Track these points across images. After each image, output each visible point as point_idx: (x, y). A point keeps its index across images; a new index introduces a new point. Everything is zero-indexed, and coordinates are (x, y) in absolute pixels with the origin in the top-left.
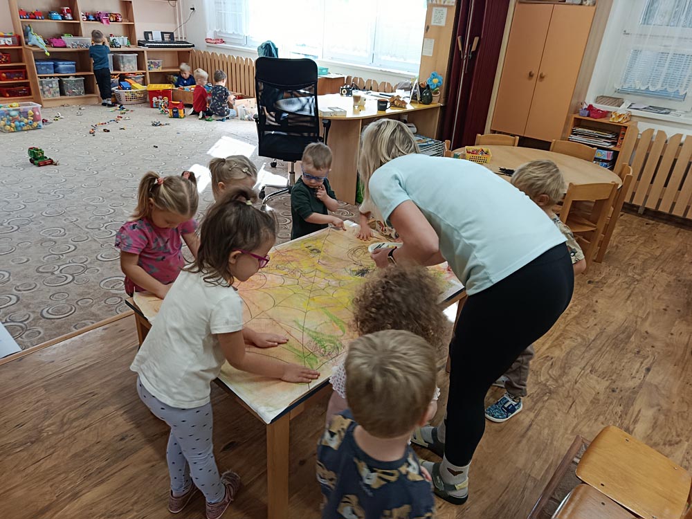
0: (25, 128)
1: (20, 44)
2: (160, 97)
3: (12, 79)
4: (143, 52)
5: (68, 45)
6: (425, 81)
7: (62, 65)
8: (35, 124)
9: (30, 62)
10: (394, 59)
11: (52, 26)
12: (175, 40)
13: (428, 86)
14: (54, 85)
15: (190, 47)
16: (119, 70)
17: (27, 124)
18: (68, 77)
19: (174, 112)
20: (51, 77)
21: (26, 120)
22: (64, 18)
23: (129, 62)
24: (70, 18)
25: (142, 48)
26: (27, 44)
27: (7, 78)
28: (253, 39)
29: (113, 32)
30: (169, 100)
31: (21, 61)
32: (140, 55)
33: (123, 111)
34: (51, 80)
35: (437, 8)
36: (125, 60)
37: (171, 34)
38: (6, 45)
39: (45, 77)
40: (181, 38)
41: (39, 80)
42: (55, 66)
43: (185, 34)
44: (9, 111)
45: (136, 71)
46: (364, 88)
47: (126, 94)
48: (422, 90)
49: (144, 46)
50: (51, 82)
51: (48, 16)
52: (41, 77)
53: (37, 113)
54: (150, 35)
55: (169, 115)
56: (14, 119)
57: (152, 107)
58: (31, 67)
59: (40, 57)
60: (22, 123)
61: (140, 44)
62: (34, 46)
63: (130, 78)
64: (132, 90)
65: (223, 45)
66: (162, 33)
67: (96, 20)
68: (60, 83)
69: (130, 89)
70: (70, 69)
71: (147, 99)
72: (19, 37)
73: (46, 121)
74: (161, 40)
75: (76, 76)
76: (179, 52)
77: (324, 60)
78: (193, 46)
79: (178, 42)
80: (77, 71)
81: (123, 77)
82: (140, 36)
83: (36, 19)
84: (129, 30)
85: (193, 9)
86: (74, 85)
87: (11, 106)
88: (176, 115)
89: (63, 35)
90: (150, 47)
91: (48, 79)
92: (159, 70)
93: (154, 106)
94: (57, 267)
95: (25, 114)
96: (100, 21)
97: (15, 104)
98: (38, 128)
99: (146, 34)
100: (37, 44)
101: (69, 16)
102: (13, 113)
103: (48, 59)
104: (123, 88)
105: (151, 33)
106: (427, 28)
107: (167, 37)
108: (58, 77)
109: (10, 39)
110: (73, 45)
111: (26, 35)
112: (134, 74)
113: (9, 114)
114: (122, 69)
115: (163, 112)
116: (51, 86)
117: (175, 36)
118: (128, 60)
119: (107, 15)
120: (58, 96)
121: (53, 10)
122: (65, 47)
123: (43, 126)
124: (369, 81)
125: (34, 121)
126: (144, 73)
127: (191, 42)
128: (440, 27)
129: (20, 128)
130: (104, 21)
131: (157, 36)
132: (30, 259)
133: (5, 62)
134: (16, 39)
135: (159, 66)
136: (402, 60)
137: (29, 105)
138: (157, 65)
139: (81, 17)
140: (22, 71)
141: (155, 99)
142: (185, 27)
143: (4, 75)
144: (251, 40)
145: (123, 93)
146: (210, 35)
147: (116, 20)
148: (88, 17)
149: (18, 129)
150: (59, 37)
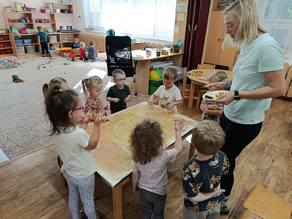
0: (11, 67)
1: (8, 33)
2: (67, 53)
3: (5, 47)
4: (59, 34)
5: (28, 33)
6: (176, 44)
7: (26, 41)
8: (15, 65)
9: (12, 40)
10: (163, 35)
11: (22, 25)
12: (73, 29)
13: (177, 45)
14: (23, 49)
15: (79, 32)
16: (50, 42)
17: (11, 65)
18: (28, 46)
19: (72, 59)
20: (21, 46)
21: (11, 64)
22: (26, 22)
24: (29, 22)
25: (59, 33)
26: (11, 32)
27: (3, 47)
28: (105, 28)
29: (47, 27)
30: (70, 54)
31: (9, 40)
32: (58, 36)
33: (51, 59)
34: (21, 47)
35: (179, 14)
36: (52, 38)
37: (71, 27)
38: (3, 33)
39: (19, 46)
40: (75, 28)
41: (16, 47)
42: (23, 41)
43: (77, 27)
44: (4, 60)
45: (56, 42)
46: (151, 47)
47: (53, 52)
48: (174, 47)
49: (59, 32)
50: (21, 48)
51: (20, 21)
52: (17, 46)
53: (16, 61)
54: (62, 28)
55: (70, 60)
56: (6, 64)
57: (63, 57)
58: (13, 42)
59: (17, 38)
60: (9, 65)
61: (58, 31)
62: (14, 33)
63: (54, 45)
64: (55, 50)
65: (92, 31)
66: (67, 27)
67: (40, 22)
68: (25, 48)
69: (54, 50)
70: (29, 42)
71: (61, 54)
72: (8, 30)
73: (19, 64)
74: (67, 29)
75: (32, 45)
76: (74, 34)
77: (134, 36)
78: (80, 32)
79: (74, 30)
80: (32, 43)
81: (51, 45)
82: (58, 28)
83: (15, 22)
84: (54, 26)
85: (80, 17)
86: (31, 49)
87: (5, 58)
88: (73, 60)
89: (26, 29)
90: (62, 32)
91: (20, 47)
92: (66, 42)
93: (64, 56)
94: (24, 125)
95: (11, 61)
96: (41, 22)
97: (6, 57)
98: (16, 67)
99: (61, 27)
100: (16, 32)
101: (29, 21)
102: (6, 61)
103: (20, 39)
104: (51, 50)
105: (63, 27)
106: (176, 22)
107: (69, 28)
108: (24, 46)
109: (4, 31)
110: (30, 33)
111: (11, 29)
112: (56, 43)
113: (4, 62)
114: (51, 42)
115: (68, 59)
116: (21, 49)
117: (72, 28)
118: (53, 38)
119: (44, 20)
120: (24, 53)
121: (22, 19)
122: (27, 33)
123: (18, 66)
124: (153, 44)
125: (14, 64)
126: (60, 43)
127: (79, 30)
128: (181, 21)
129: (8, 67)
130: (43, 23)
131: (65, 28)
132: (13, 121)
133: (2, 40)
134: (7, 31)
135: (66, 40)
136: (166, 35)
137: (12, 57)
138: (65, 40)
139: (34, 21)
140: (9, 44)
141: (64, 54)
142: (76, 24)
143: (2, 45)
144: (104, 29)
145: (51, 52)
146: (87, 27)
147: (48, 22)
148: (36, 21)
149: (7, 68)
150: (24, 29)
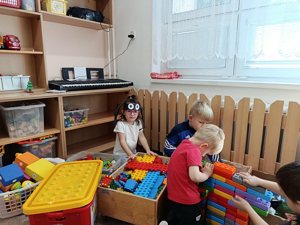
4: (56, 99)
23: (28, 119)
25: (54, 93)
54: (70, 74)
61: (53, 86)
66: (88, 70)
82: (53, 74)
85: (131, 36)
90: (69, 89)
99: (65, 72)
105: (72, 69)
118: (26, 116)
126: (56, 135)
146: (156, 69)
